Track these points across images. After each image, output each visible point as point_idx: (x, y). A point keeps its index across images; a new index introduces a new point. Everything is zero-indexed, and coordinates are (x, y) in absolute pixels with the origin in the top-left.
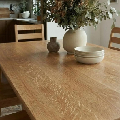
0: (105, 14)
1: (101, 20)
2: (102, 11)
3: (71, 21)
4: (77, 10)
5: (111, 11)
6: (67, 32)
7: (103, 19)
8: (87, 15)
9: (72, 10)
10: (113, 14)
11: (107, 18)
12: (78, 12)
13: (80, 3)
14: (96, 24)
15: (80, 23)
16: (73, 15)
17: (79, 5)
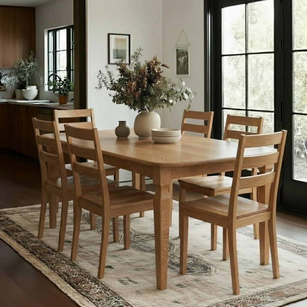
0: (180, 95)
1: (176, 101)
2: (177, 92)
3: (145, 103)
4: (152, 92)
5: (187, 92)
6: (139, 114)
7: (178, 100)
8: (162, 97)
9: (146, 91)
10: (188, 95)
11: (182, 99)
12: (153, 93)
13: (154, 84)
14: (170, 106)
15: (154, 105)
16: (148, 97)
17: (153, 86)
